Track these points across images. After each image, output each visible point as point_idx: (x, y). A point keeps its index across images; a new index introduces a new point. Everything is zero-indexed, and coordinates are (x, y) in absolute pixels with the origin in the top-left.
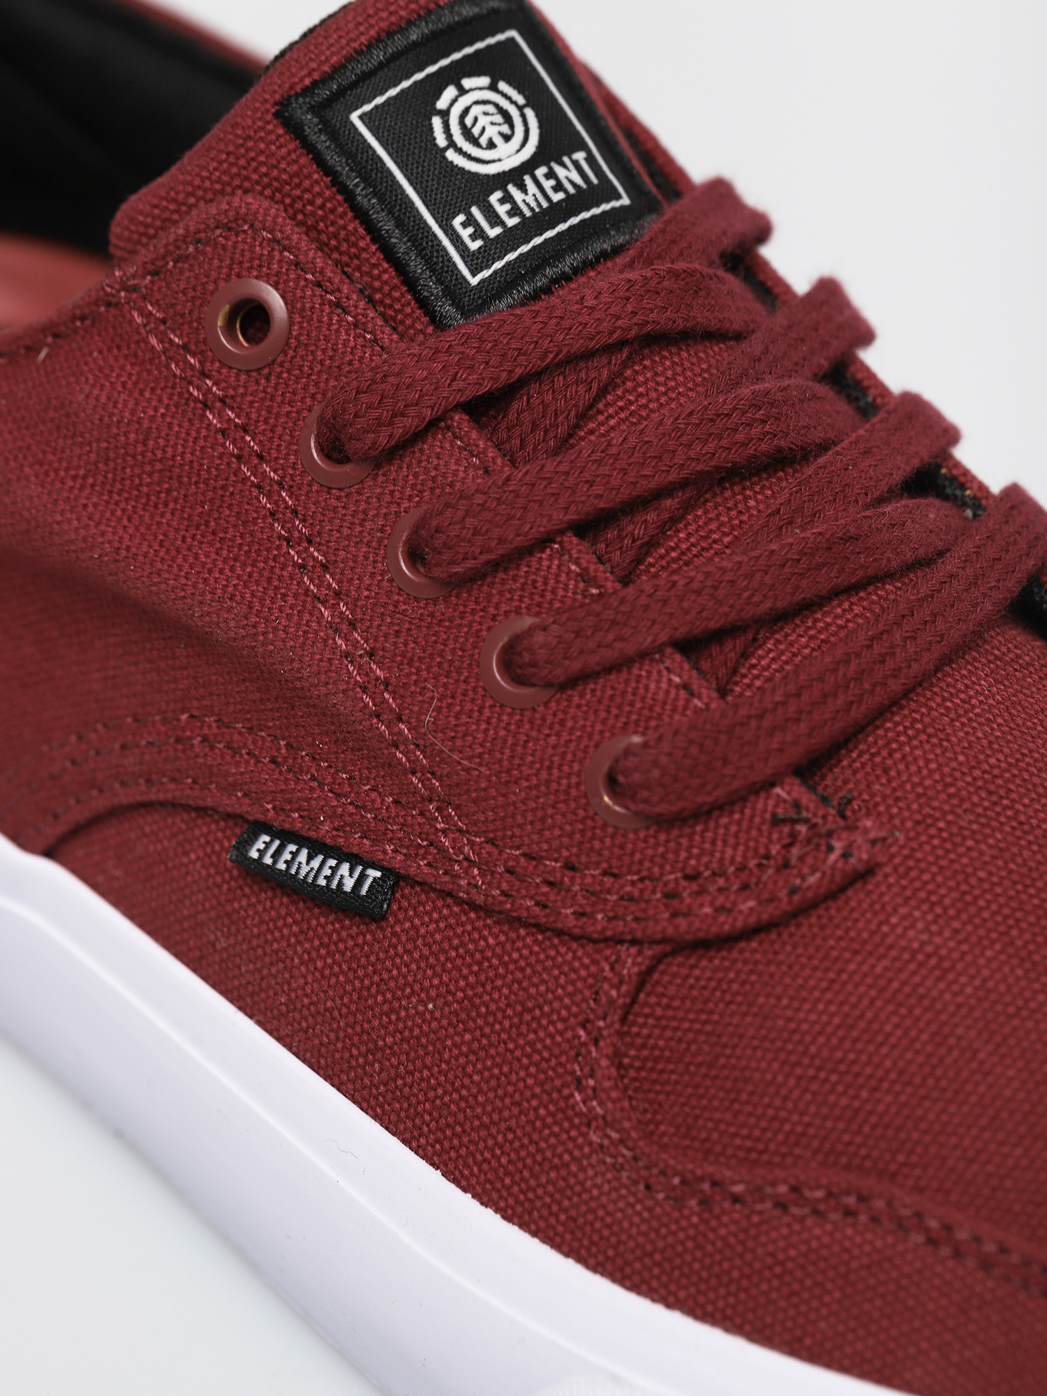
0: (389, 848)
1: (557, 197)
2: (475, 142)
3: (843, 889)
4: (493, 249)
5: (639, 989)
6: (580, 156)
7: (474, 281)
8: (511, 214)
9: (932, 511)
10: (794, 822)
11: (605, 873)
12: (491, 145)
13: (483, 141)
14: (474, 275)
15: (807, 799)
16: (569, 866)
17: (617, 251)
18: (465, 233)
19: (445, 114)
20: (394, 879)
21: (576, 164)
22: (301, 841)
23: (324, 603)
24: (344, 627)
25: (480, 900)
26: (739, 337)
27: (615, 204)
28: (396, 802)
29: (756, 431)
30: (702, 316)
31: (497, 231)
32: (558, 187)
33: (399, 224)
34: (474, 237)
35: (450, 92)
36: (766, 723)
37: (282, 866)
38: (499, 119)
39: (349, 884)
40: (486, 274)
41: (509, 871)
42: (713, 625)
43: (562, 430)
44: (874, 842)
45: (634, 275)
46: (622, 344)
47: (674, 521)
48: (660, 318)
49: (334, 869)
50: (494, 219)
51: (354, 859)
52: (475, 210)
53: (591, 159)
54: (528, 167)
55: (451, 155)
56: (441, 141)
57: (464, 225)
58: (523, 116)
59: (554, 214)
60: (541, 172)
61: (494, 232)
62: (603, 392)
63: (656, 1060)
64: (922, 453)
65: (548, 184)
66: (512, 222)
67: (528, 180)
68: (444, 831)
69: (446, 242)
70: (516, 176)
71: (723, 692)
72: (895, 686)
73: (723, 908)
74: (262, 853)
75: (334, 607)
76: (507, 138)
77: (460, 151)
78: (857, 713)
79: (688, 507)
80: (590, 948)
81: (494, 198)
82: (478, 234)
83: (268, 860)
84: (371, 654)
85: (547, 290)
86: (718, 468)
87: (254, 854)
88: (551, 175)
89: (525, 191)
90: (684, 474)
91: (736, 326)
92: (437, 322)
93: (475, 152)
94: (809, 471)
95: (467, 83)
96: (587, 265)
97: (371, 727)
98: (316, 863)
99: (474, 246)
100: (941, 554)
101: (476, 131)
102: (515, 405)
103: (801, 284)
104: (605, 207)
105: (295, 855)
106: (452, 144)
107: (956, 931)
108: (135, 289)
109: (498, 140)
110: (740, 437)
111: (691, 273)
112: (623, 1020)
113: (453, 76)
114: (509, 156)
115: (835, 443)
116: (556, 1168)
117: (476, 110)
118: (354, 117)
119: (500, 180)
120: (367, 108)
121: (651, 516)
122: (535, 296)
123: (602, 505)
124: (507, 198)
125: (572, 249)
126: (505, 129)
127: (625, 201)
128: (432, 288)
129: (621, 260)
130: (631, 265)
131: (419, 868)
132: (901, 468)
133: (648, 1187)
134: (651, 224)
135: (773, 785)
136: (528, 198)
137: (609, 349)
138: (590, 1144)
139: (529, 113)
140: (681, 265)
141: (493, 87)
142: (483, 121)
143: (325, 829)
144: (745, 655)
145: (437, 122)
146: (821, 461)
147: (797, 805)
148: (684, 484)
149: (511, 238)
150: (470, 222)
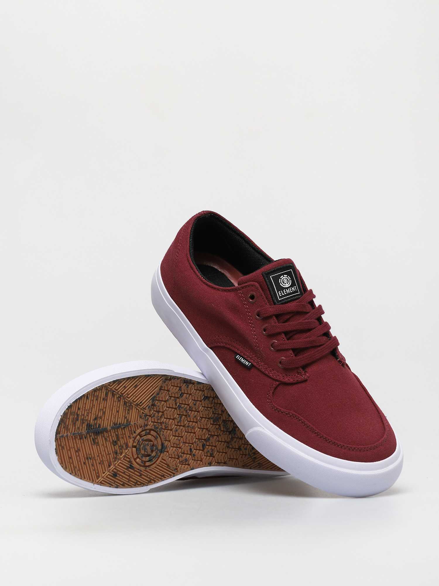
0: (253, 361)
1: (291, 292)
2: (284, 283)
3: (303, 382)
4: (283, 296)
6: (295, 287)
7: (279, 300)
8: (285, 293)
9: (325, 338)
11: (277, 372)
12: (285, 284)
13: (285, 283)
14: (280, 299)
15: (301, 370)
18: (280, 294)
19: (281, 279)
20: (252, 365)
21: (294, 288)
22: (243, 357)
24: (254, 335)
25: (262, 370)
27: (298, 293)
28: (255, 356)
30: (305, 310)
31: (283, 294)
32: (292, 290)
33: (273, 290)
35: (282, 276)
36: (299, 360)
38: (287, 281)
39: (247, 364)
40: (281, 299)
41: (266, 368)
42: (296, 348)
43: (285, 321)
44: (308, 377)
45: (297, 304)
46: (294, 312)
47: (295, 334)
48: (299, 310)
49: (246, 362)
50: (284, 293)
51: (248, 362)
52: (282, 291)
53: (296, 287)
54: (289, 287)
55: (280, 284)
56: (280, 282)
58: (290, 281)
59: (291, 294)
60: (290, 288)
62: (291, 318)
63: (277, 394)
64: (325, 331)
66: (285, 294)
67: (288, 289)
68: (260, 361)
69: (277, 294)
70: (287, 288)
71: (295, 356)
72: (315, 359)
73: (289, 380)
74: (238, 357)
75: (254, 333)
76: (287, 283)
77: (282, 284)
78: (309, 361)
79: (297, 333)
80: (273, 380)
81: (284, 290)
83: (238, 358)
84: (257, 339)
85: (287, 303)
86: (301, 330)
87: (237, 357)
88: (291, 289)
89: (288, 290)
90: (297, 330)
91: (309, 311)
92: (274, 303)
93: (283, 284)
94: (311, 332)
95: (285, 276)
98: (244, 360)
100: (324, 344)
101: (284, 282)
102: (281, 316)
103: (317, 306)
105: (241, 359)
106: (281, 283)
107: (314, 389)
108: (240, 289)
109: (286, 283)
110: (305, 326)
111: (305, 304)
112: (275, 389)
113: (283, 274)
114: (287, 286)
115: (315, 328)
116: (263, 403)
117: (285, 279)
118: (271, 276)
119: (285, 288)
120: (272, 276)
121: (292, 334)
123: (287, 331)
124: (286, 291)
125: (292, 298)
126: (287, 282)
127: (299, 293)
128: (274, 299)
129: (297, 301)
131: (255, 364)
132: (323, 332)
135: (299, 368)
136: (288, 291)
139: (291, 280)
140: (303, 303)
141: (287, 277)
142: (285, 280)
143: (246, 357)
145: (280, 279)
146: (313, 330)
149: (285, 296)
150: (281, 292)
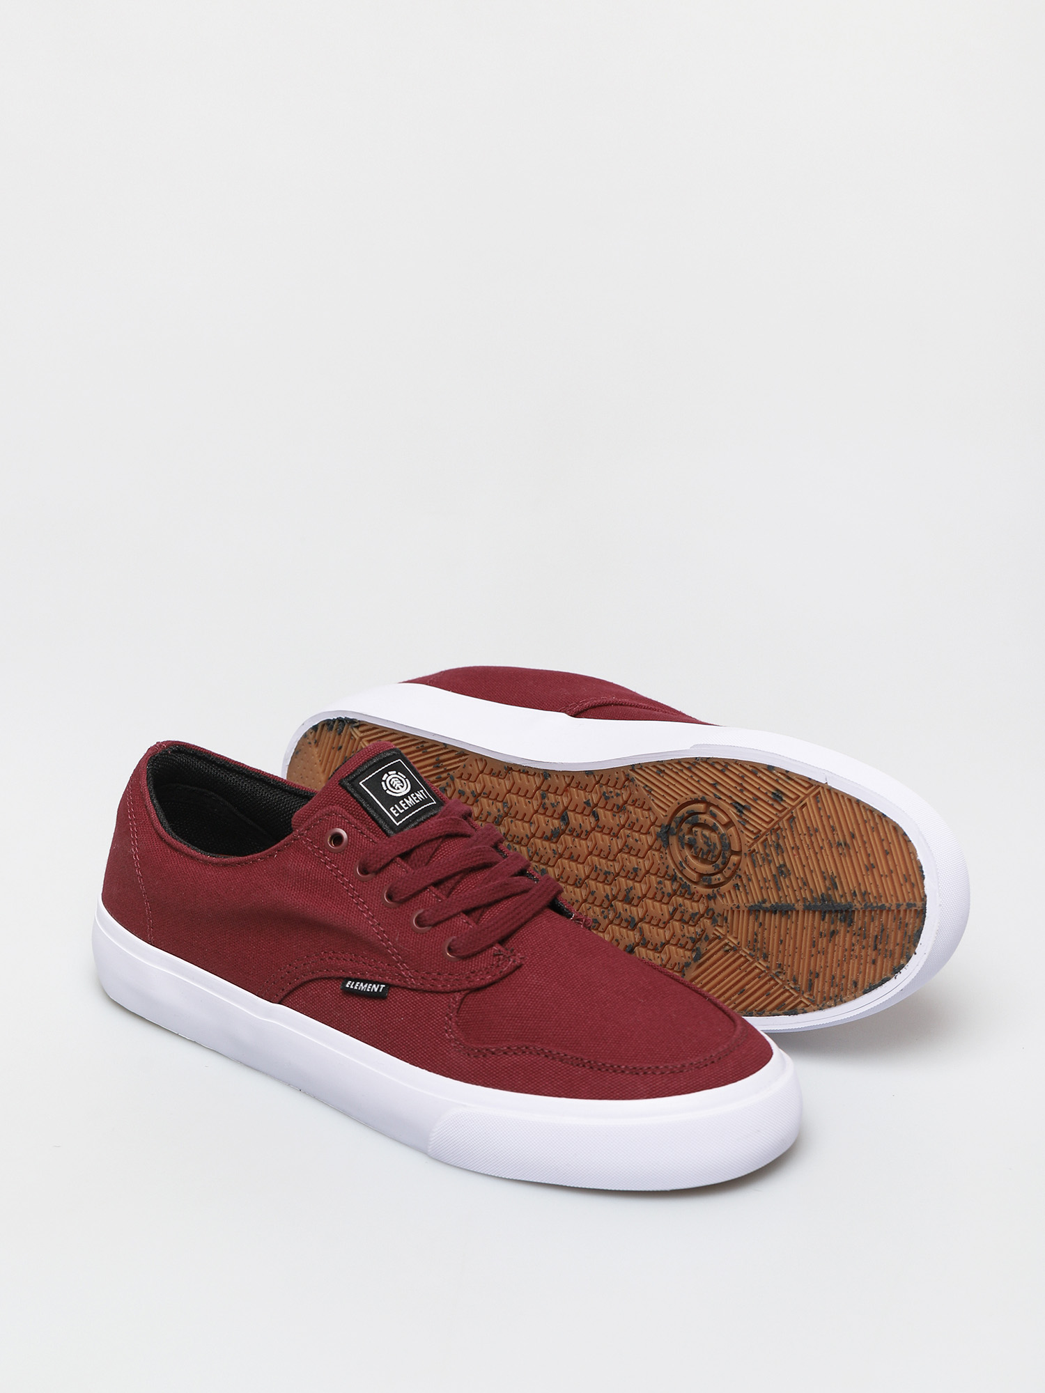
0: (387, 978)
1: (418, 801)
2: (394, 788)
3: (514, 971)
4: (402, 816)
5: (461, 1003)
6: (422, 791)
7: (398, 824)
8: (406, 806)
9: (526, 879)
10: (499, 955)
11: (449, 974)
12: (398, 789)
13: (396, 788)
15: (502, 949)
16: (439, 974)
17: (435, 815)
18: (394, 812)
19: (385, 781)
20: (389, 986)
21: (421, 793)
22: (361, 981)
23: (364, 912)
24: (371, 918)
25: (415, 987)
26: (469, 836)
27: (432, 803)
28: (388, 965)
29: (478, 858)
30: (460, 830)
31: (403, 811)
32: (417, 799)
33: (376, 811)
34: (396, 813)
35: (386, 775)
36: (490, 929)
37: (356, 988)
38: (399, 782)
39: (376, 990)
40: (401, 822)
41: (422, 978)
42: (473, 906)
43: (426, 861)
44: (521, 958)
45: (441, 820)
46: (440, 837)
47: (459, 882)
48: (450, 829)
49: (371, 986)
50: (402, 808)
52: (396, 806)
53: (424, 792)
54: (409, 794)
55: (388, 792)
56: (385, 788)
57: (394, 810)
59: (417, 806)
60: (412, 795)
61: (401, 811)
62: (436, 850)
63: (467, 1022)
64: (521, 867)
65: (415, 798)
66: (406, 808)
67: (409, 797)
68: (403, 970)
69: (389, 815)
70: (406, 796)
71: (477, 923)
72: (523, 920)
73: (483, 979)
74: (350, 986)
75: (367, 913)
76: (402, 787)
77: (390, 791)
78: (513, 927)
79: (462, 878)
80: (446, 995)
81: (401, 802)
82: (398, 812)
83: (352, 987)
84: (379, 924)
85: (418, 825)
86: (469, 867)
87: (347, 986)
88: (415, 796)
89: (408, 800)
90: (461, 869)
91: (469, 833)
92: (388, 835)
93: (394, 790)
94: (493, 868)
95: (390, 773)
96: (428, 818)
97: (381, 944)
98: (366, 986)
99: (397, 815)
100: (530, 889)
101: (394, 785)
102: (412, 855)
104: (430, 804)
105: (359, 985)
106: (388, 789)
107: (545, 980)
108: (303, 834)
109: (400, 787)
110: (474, 859)
111: (456, 819)
112: (457, 1013)
113: (386, 771)
114: (403, 791)
116: (442, 1055)
117: (393, 780)
118: (361, 783)
119: (402, 798)
120: (364, 781)
121: (453, 881)
122: (415, 826)
123: (440, 878)
124: (404, 802)
125: (423, 814)
126: (402, 784)
127: (435, 803)
128: (386, 827)
129: (436, 817)
130: (439, 818)
131: (396, 982)
132: (516, 869)
133: (468, 1055)
134: (443, 808)
135: (493, 946)
136: (410, 802)
137: (437, 839)
138: (451, 1046)
139: (407, 780)
140: (453, 817)
141: (397, 774)
142: (395, 783)
143: (368, 976)
144: (481, 915)
145: (383, 783)
146: (496, 866)
147: (500, 951)
148: (460, 872)
149: (406, 813)
150: (395, 809)
